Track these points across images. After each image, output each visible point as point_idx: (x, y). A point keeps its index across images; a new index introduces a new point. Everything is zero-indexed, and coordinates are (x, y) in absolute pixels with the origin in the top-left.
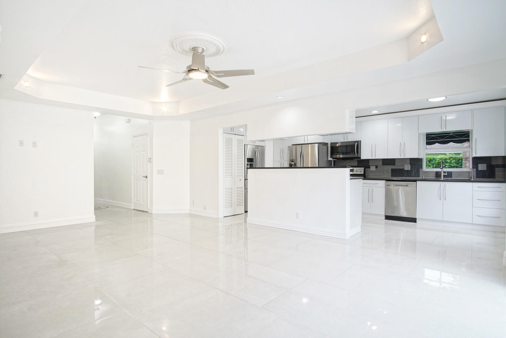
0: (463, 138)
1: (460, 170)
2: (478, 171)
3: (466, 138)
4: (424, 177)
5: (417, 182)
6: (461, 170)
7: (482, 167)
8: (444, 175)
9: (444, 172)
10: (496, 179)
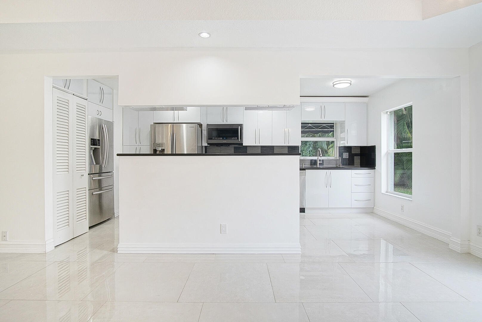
0: (318, 129)
1: (327, 158)
2: (343, 160)
3: (321, 130)
4: (303, 165)
5: (306, 170)
6: (329, 158)
7: (346, 155)
8: (319, 163)
9: (320, 160)
10: (355, 166)
